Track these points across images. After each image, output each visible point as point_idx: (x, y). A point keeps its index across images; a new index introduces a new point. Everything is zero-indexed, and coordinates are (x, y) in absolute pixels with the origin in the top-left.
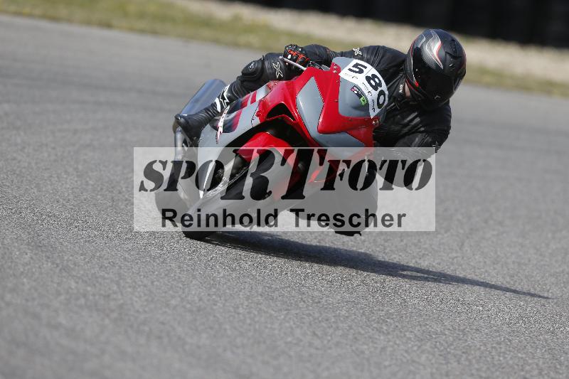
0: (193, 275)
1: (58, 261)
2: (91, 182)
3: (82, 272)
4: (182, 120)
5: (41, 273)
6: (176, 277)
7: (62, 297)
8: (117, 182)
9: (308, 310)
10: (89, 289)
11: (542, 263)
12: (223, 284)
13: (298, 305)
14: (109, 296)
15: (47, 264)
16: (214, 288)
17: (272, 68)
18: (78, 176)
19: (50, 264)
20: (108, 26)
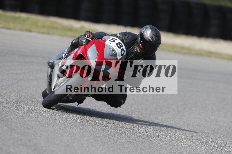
0: (65, 131)
1: (10, 126)
2: (23, 94)
3: (20, 131)
4: (50, 64)
5: (3, 131)
6: (58, 132)
7: (12, 141)
8: (34, 94)
9: (112, 145)
10: (22, 137)
11: (207, 125)
12: (77, 135)
13: (108, 143)
14: (30, 140)
15: (5, 128)
16: (74, 136)
17: (82, 41)
18: (18, 92)
19: (6, 128)
20: (30, 31)
